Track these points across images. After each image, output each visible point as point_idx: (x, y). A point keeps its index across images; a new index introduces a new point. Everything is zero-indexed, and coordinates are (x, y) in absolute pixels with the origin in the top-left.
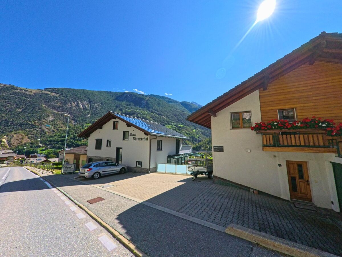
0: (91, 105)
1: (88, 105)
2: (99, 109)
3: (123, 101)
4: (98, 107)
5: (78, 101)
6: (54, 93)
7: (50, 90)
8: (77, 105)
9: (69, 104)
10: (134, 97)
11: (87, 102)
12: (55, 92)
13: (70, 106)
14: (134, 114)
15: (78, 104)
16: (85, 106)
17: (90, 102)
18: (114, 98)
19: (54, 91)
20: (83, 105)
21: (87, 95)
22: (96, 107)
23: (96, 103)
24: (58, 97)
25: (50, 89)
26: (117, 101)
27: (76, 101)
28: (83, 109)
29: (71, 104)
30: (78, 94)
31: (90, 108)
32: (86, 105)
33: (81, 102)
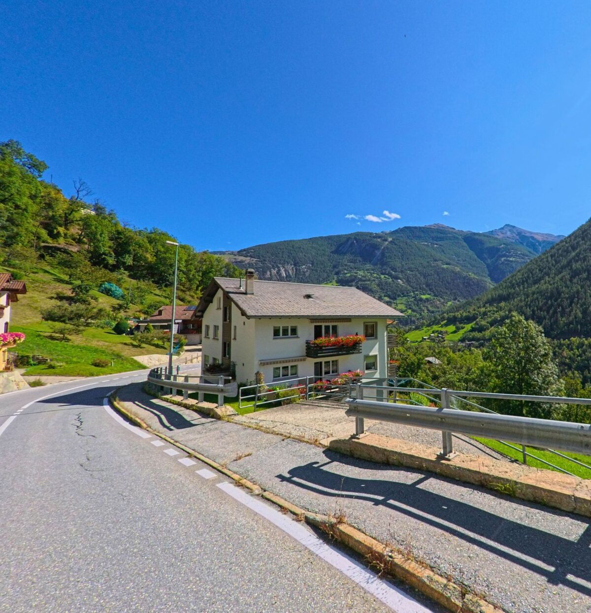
0: (296, 269)
1: (293, 270)
2: (307, 274)
3: (345, 254)
4: (307, 271)
5: (279, 265)
6: (249, 258)
7: (244, 252)
8: (277, 273)
9: (268, 273)
10: (363, 245)
11: (291, 265)
12: (251, 256)
13: (269, 276)
14: (353, 281)
15: (279, 270)
16: (289, 273)
17: (295, 265)
18: (334, 248)
19: (249, 254)
20: (285, 271)
21: (292, 252)
22: (304, 272)
23: (304, 265)
24: (254, 264)
25: (244, 250)
26: (336, 256)
27: (277, 266)
28: (286, 277)
29: (270, 272)
30: (279, 253)
31: (296, 274)
32: (290, 271)
33: (284, 267)
